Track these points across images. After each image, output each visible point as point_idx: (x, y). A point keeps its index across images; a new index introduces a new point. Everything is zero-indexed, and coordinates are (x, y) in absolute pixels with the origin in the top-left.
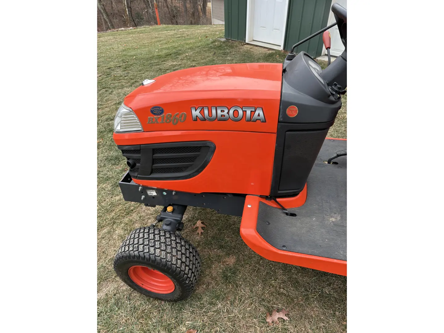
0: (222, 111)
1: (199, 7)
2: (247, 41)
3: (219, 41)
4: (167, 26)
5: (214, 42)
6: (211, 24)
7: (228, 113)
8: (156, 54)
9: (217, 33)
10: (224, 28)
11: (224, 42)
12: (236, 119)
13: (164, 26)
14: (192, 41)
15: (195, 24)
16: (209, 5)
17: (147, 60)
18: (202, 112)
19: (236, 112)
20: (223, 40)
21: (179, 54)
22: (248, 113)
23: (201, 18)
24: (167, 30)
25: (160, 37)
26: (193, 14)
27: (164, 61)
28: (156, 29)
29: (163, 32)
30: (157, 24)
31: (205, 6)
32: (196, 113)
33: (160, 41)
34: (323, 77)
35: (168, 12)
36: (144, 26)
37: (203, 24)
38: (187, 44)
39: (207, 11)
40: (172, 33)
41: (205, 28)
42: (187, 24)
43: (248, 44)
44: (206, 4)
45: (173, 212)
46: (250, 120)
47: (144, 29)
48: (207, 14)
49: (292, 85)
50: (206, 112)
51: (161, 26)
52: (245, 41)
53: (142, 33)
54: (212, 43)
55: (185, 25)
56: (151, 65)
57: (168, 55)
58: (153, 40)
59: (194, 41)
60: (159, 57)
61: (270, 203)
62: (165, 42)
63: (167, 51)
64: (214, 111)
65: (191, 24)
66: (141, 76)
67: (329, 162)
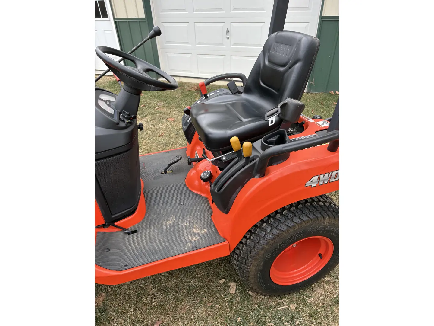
67: (165, 172)
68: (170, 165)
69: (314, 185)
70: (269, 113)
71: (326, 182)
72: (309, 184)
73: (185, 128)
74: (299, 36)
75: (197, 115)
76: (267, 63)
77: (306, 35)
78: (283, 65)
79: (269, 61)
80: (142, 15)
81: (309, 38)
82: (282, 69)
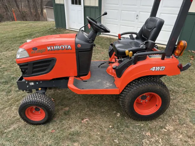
0: (58, 47)
1: (39, 11)
2: (67, 29)
3: (52, 29)
4: (21, 21)
5: (51, 29)
6: (47, 20)
7: (60, 47)
8: (18, 35)
9: (51, 25)
10: (55, 23)
11: (55, 29)
12: (62, 49)
13: (19, 21)
14: (38, 29)
15: (37, 20)
16: (45, 11)
17: (14, 38)
18: (51, 48)
19: (62, 47)
20: (55, 28)
21: (32, 35)
22: (66, 47)
23: (41, 18)
24: (21, 24)
25: (18, 27)
26: (36, 15)
27: (24, 38)
28: (14, 23)
29: (19, 25)
30: (15, 21)
31: (42, 11)
32: (49, 48)
33: (18, 29)
34: (88, 36)
35: (20, 14)
36: (7, 22)
37: (42, 21)
38: (35, 30)
39: (44, 14)
40: (25, 25)
41: (44, 23)
42: (33, 21)
43: (67, 30)
44: (43, 10)
45: (41, 90)
46: (67, 49)
47: (6, 23)
48: (44, 15)
49: (79, 39)
50: (52, 48)
51: (17, 21)
52: (66, 28)
53: (6, 25)
54: (49, 29)
55: (31, 21)
56: (17, 40)
57: (25, 36)
58: (13, 29)
59: (39, 29)
60: (20, 37)
61: (78, 79)
62: (21, 30)
63: (24, 34)
64: (55, 47)
65: (35, 20)
66: (11, 46)
67: (99, 67)
68: (101, 64)
69: (153, 70)
70: (141, 44)
71: (158, 70)
72: (151, 69)
73: (110, 51)
74: (157, 19)
75: (115, 44)
76: (145, 28)
77: (159, 19)
78: (150, 29)
79: (146, 27)
80: (97, 5)
81: (161, 20)
82: (150, 30)
